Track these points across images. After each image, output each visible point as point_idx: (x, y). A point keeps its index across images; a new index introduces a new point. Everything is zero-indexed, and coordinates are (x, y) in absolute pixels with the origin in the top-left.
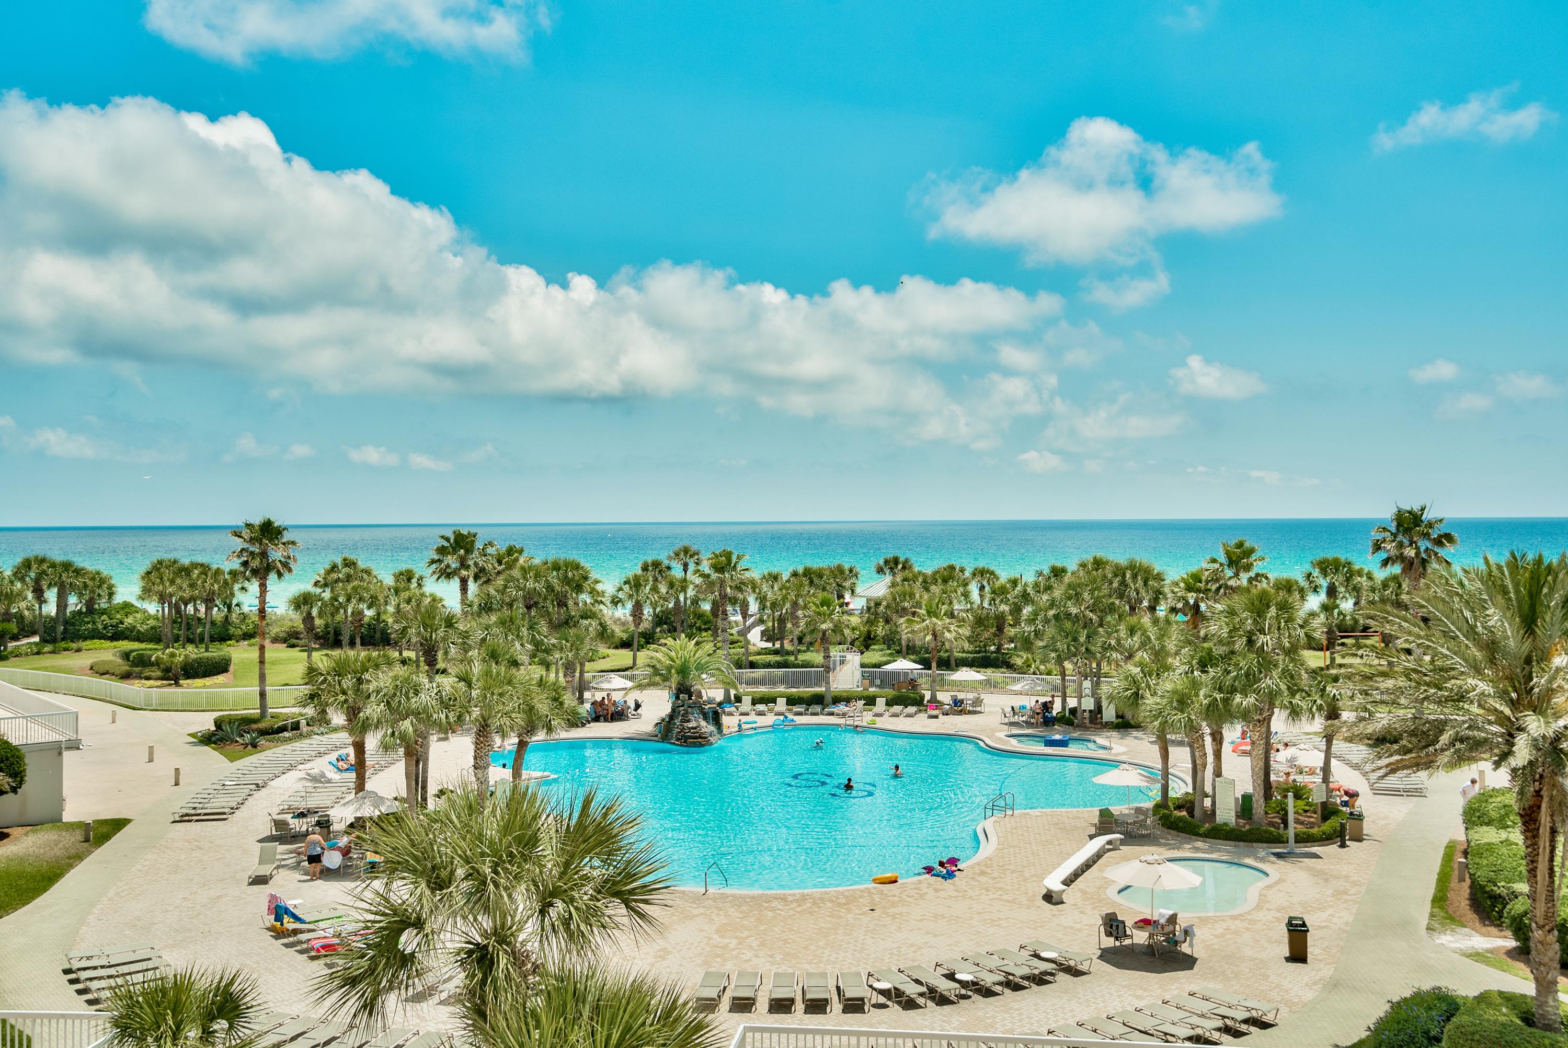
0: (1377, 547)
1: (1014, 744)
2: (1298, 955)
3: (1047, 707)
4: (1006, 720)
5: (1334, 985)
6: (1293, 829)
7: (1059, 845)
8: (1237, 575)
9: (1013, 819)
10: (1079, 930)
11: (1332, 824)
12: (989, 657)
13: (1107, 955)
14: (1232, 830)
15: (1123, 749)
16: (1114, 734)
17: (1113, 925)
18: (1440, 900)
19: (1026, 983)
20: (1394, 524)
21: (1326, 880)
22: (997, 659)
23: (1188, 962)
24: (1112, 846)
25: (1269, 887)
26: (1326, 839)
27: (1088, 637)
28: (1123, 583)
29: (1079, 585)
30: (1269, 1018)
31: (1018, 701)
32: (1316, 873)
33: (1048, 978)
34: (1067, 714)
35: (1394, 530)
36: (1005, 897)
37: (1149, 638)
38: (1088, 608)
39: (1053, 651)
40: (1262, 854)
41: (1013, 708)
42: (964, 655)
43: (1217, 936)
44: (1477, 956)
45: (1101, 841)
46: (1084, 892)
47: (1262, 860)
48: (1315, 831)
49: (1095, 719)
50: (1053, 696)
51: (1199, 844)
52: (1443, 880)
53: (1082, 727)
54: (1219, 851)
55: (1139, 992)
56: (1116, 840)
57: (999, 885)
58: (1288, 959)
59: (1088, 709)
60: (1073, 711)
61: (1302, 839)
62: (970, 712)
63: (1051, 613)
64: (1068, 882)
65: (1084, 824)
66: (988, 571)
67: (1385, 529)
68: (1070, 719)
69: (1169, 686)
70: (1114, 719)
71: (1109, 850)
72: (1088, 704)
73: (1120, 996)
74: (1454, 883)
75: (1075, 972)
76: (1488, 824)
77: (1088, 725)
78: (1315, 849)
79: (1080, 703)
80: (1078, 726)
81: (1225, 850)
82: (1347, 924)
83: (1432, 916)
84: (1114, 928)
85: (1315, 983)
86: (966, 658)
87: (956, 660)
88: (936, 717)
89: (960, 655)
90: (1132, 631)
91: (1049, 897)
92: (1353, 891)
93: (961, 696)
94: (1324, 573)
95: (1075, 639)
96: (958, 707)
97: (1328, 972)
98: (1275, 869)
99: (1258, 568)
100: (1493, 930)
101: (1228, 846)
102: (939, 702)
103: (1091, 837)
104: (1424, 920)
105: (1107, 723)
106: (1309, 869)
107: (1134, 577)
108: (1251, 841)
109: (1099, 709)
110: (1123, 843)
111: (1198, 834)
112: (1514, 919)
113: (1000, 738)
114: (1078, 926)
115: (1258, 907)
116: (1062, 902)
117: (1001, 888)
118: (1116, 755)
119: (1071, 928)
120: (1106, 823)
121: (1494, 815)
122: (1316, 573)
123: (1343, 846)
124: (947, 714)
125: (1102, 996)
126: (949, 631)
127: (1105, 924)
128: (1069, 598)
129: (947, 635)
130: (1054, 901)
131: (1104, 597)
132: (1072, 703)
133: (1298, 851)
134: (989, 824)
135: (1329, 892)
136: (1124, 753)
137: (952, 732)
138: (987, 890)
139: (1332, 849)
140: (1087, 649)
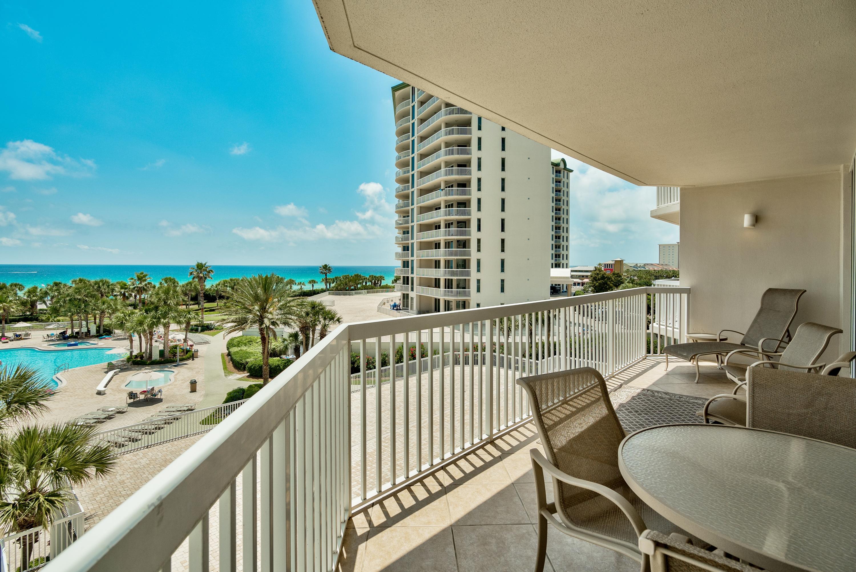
0: (191, 274)
1: (53, 348)
2: (193, 390)
3: (64, 333)
4: (45, 340)
5: (206, 395)
6: (178, 358)
7: (94, 377)
8: (141, 283)
9: (68, 372)
10: (117, 400)
11: (188, 355)
12: (27, 317)
13: (130, 405)
14: (159, 361)
15: (102, 344)
16: (96, 339)
17: (132, 395)
18: (225, 368)
19: (105, 420)
20: (196, 267)
21: (192, 370)
22: (31, 318)
23: (160, 400)
24: (116, 374)
25: (176, 375)
26: (188, 359)
27: (85, 306)
28: (99, 287)
29: (80, 288)
30: (193, 408)
31: (50, 332)
32: (189, 369)
33: (112, 417)
34: (74, 334)
35: (196, 269)
36: (80, 397)
37: (111, 305)
38: (85, 295)
39: (69, 312)
40: (169, 366)
41: (48, 335)
42: (14, 318)
43: (166, 391)
44: (240, 379)
45: (111, 373)
46: (112, 389)
47: (170, 368)
48: (184, 357)
49: (88, 335)
50: (67, 329)
51: (147, 367)
52: (224, 363)
53: (82, 338)
54: (155, 368)
55: (148, 412)
56: (117, 371)
57: (75, 394)
58: (191, 392)
59: (84, 332)
60: (77, 333)
61: (181, 360)
62: (24, 339)
63: (68, 298)
64: (105, 387)
65: (101, 369)
66: (18, 285)
67: (193, 268)
68: (76, 336)
69: (135, 319)
70: (95, 334)
71: (115, 375)
72: (84, 330)
73: (142, 415)
74: (227, 363)
75: (122, 413)
76: (235, 347)
77: (84, 337)
78: (185, 362)
79: (81, 330)
80: (79, 338)
81: (157, 368)
82: (203, 379)
83: (225, 372)
84: (133, 396)
85: (201, 396)
86: (15, 319)
87: (10, 320)
88: (7, 342)
89: (12, 317)
90: (104, 303)
91: (99, 393)
92: (201, 371)
93: (18, 333)
94: (166, 282)
95: (79, 307)
96: (18, 337)
97: (203, 392)
98: (176, 370)
99: (148, 280)
100: (242, 372)
101: (158, 366)
102: (6, 337)
103: (107, 372)
104: (224, 374)
105: (92, 336)
106: (186, 368)
107: (103, 285)
108: (165, 363)
109: (89, 331)
110: (120, 372)
111: (147, 365)
112: (249, 368)
113: (45, 346)
114: (115, 399)
115: (175, 381)
116: (105, 394)
117: (77, 395)
118: (101, 346)
119: (113, 400)
120: (111, 367)
121: (236, 344)
122: (163, 282)
123: (193, 360)
124: (12, 341)
125: (136, 416)
126: (13, 308)
127: (129, 396)
128: (76, 293)
129: (12, 310)
130: (102, 394)
131: (91, 292)
132: (76, 330)
133: (180, 364)
134: (59, 375)
135: (194, 373)
136: (104, 345)
137: (20, 347)
138: (71, 396)
139: (190, 361)
140: (85, 311)
